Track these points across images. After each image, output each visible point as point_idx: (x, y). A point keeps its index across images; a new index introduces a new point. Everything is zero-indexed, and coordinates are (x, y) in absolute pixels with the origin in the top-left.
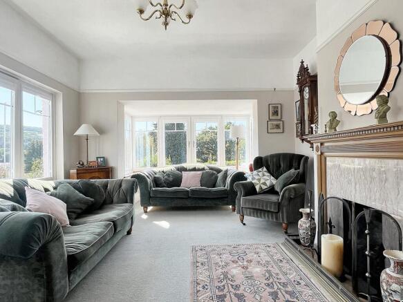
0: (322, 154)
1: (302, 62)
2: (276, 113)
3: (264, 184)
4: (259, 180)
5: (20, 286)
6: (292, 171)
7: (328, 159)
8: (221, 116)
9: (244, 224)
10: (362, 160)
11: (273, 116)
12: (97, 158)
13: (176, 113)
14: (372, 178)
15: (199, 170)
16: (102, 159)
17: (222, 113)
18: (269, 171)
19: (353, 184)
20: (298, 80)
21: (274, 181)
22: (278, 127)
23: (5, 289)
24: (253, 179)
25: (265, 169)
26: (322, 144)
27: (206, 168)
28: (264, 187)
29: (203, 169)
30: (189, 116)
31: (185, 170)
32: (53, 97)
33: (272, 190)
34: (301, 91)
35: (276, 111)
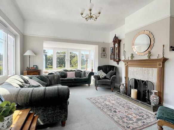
0: (127, 66)
1: (116, 35)
2: (104, 51)
3: (103, 76)
4: (101, 74)
5: (57, 113)
6: (112, 71)
7: (129, 67)
8: (80, 50)
9: (97, 90)
10: (142, 68)
11: (103, 51)
12: (34, 66)
13: (62, 47)
14: (145, 73)
15: (73, 71)
16: (36, 66)
17: (80, 49)
18: (103, 71)
19: (138, 75)
20: (113, 40)
21: (106, 75)
22: (104, 55)
23: (51, 115)
24: (99, 74)
25: (102, 71)
26: (127, 63)
27: (76, 70)
28: (103, 77)
29: (75, 71)
30: (67, 49)
31: (68, 71)
32: (15, 36)
33: (105, 78)
34: (114, 45)
35: (104, 50)
